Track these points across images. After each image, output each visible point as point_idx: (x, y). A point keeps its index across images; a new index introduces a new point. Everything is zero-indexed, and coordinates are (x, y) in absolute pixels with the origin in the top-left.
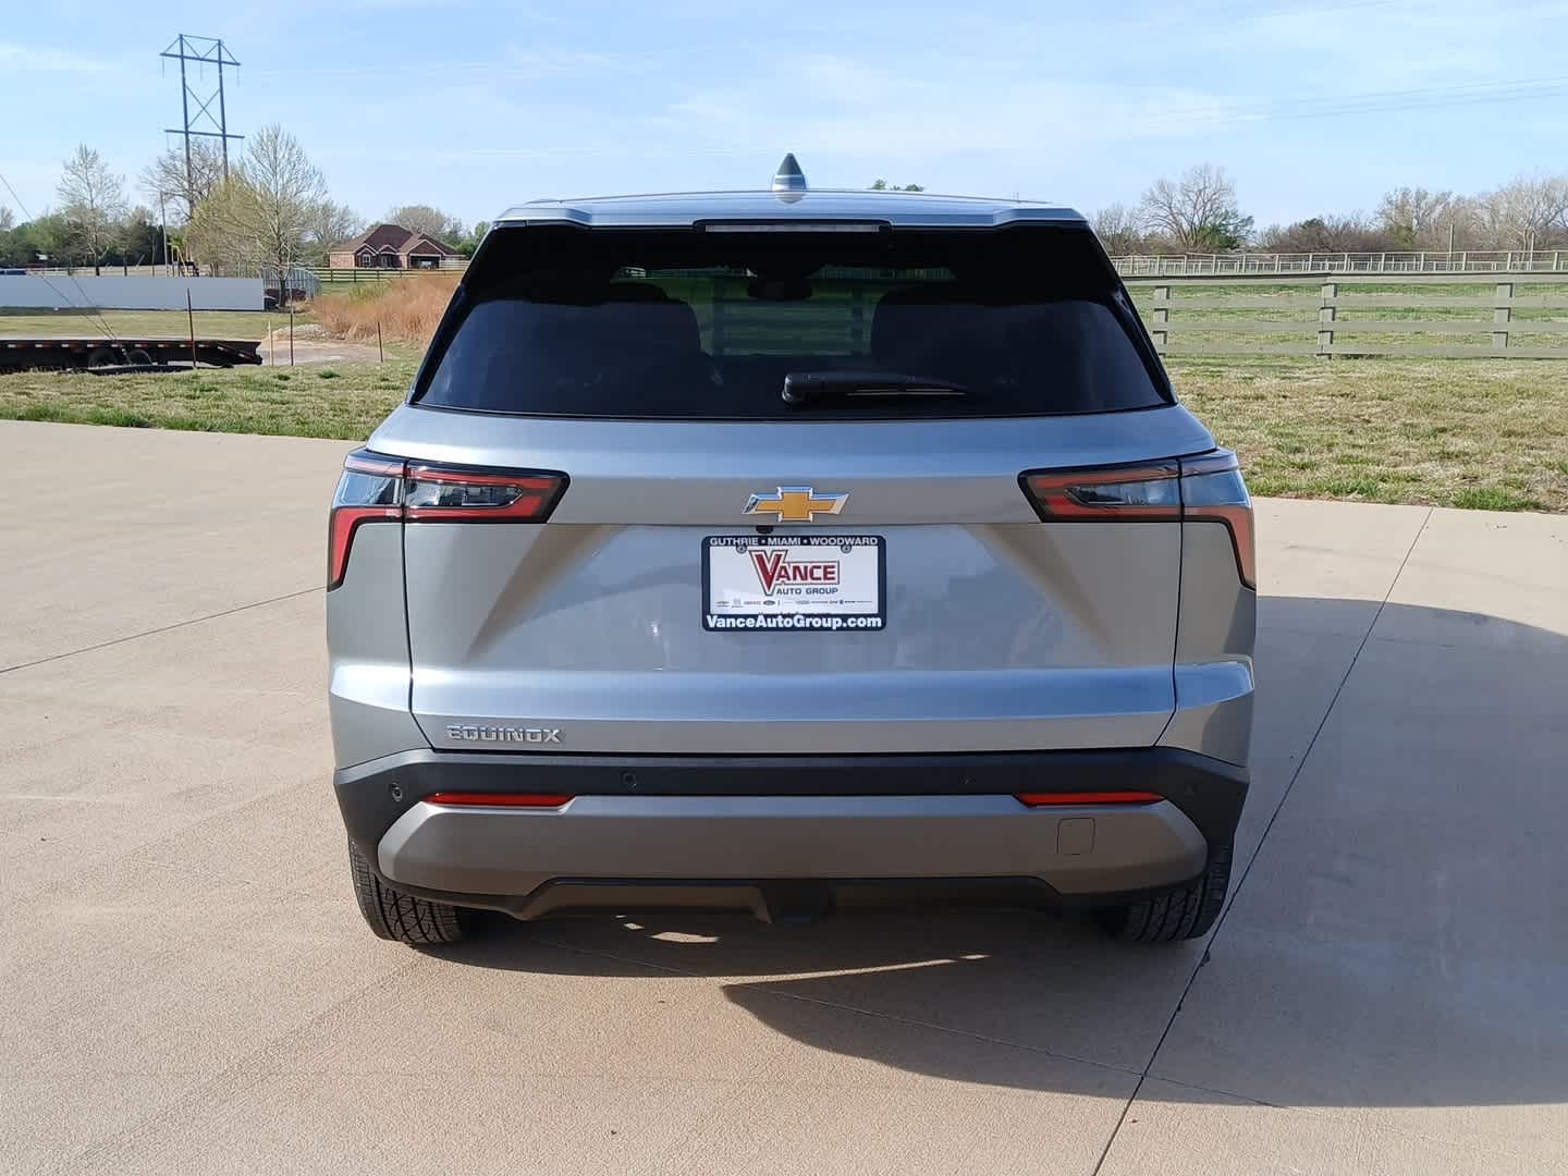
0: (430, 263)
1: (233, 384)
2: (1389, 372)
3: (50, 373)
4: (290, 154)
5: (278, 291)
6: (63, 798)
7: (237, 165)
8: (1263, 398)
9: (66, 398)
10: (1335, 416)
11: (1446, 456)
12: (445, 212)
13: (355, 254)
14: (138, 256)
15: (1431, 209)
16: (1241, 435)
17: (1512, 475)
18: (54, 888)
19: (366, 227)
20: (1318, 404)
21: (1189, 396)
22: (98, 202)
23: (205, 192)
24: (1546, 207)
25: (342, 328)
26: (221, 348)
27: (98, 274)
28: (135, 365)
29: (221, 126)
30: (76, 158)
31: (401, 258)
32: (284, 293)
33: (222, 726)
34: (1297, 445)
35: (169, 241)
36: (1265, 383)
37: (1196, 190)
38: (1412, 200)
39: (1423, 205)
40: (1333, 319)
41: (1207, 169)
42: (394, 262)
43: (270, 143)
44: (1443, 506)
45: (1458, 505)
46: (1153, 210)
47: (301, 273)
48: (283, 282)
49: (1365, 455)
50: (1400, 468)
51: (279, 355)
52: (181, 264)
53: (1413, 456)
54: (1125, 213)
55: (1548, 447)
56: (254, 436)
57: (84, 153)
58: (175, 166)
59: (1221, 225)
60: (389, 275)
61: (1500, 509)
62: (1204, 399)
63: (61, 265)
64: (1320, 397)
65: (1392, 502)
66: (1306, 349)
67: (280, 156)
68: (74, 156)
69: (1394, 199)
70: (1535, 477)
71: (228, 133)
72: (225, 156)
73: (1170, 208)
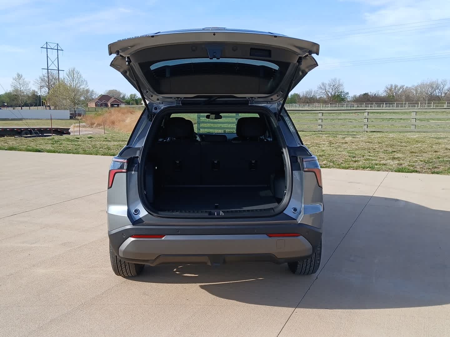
0: (117, 106)
1: (64, 140)
2: (382, 136)
3: (12, 137)
4: (77, 76)
5: (73, 114)
6: (33, 245)
7: (63, 78)
8: (347, 143)
9: (18, 144)
10: (366, 148)
11: (394, 158)
12: (121, 91)
13: (95, 103)
14: (33, 104)
15: (399, 90)
16: (340, 153)
17: (411, 163)
18: (34, 266)
19: (98, 95)
20: (362, 145)
21: (327, 143)
22: (22, 89)
23: (53, 86)
24: (431, 89)
25: (92, 124)
26: (59, 130)
27: (22, 109)
28: (36, 135)
29: (57, 67)
30: (16, 77)
31: (108, 104)
32: (75, 114)
33: (71, 228)
34: (354, 156)
35: (42, 100)
36: (348, 139)
37: (332, 85)
38: (394, 88)
39: (396, 89)
40: (368, 121)
41: (335, 79)
42: (106, 105)
43: (72, 73)
44: (392, 172)
45: (396, 171)
46: (321, 91)
47: (80, 108)
48: (75, 111)
49: (372, 158)
50: (381, 162)
51: (76, 132)
52: (46, 106)
53: (385, 159)
54: (313, 91)
55: (422, 156)
56: (71, 155)
57: (18, 75)
58: (44, 79)
59: (340, 95)
60: (106, 109)
61: (407, 172)
62: (331, 143)
63: (11, 106)
64: (363, 143)
65: (378, 171)
66: (361, 129)
67: (75, 76)
68: (15, 76)
69: (388, 87)
70: (417, 164)
71: (59, 69)
72: (59, 76)
73: (325, 90)
